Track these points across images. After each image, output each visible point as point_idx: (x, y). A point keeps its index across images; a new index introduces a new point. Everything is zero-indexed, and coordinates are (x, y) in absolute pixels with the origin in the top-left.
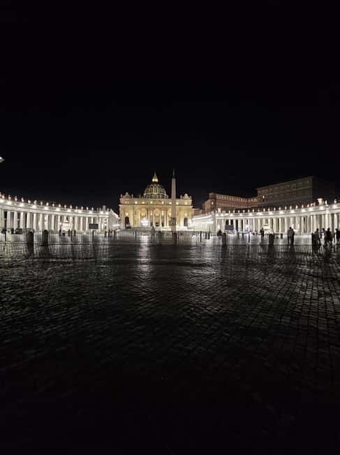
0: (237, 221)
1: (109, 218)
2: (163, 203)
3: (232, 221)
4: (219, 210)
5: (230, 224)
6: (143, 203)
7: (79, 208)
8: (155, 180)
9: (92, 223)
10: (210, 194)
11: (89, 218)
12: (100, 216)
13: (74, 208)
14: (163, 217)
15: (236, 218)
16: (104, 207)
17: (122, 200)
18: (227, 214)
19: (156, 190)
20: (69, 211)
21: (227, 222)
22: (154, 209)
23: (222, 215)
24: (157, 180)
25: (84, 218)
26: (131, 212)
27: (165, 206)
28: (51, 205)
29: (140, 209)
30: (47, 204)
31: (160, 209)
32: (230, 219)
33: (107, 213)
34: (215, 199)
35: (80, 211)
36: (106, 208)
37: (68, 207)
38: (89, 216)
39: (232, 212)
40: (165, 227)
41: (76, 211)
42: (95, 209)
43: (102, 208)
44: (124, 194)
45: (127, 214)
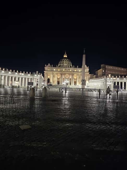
0: (121, 83)
1: (40, 79)
2: (71, 70)
3: (118, 83)
4: (110, 75)
5: (116, 85)
6: (59, 70)
7: (22, 72)
8: (65, 56)
9: (30, 82)
10: (102, 65)
11: (28, 79)
12: (35, 78)
13: (19, 72)
14: (71, 79)
15: (121, 81)
16: (37, 72)
17: (46, 68)
18: (115, 78)
19: (66, 63)
20: (16, 74)
21: (115, 83)
22: (65, 74)
23: (112, 79)
24: (66, 56)
25: (25, 78)
26: (52, 76)
27: (72, 72)
28: (5, 70)
29: (57, 74)
30: (4, 69)
31: (69, 74)
32: (116, 81)
33: (39, 76)
34: (105, 68)
35: (23, 74)
36: (38, 73)
37: (16, 71)
38: (28, 77)
39: (118, 77)
40: (72, 85)
41: (20, 74)
42: (32, 73)
43: (36, 73)
44: (47, 65)
45: (49, 77)
